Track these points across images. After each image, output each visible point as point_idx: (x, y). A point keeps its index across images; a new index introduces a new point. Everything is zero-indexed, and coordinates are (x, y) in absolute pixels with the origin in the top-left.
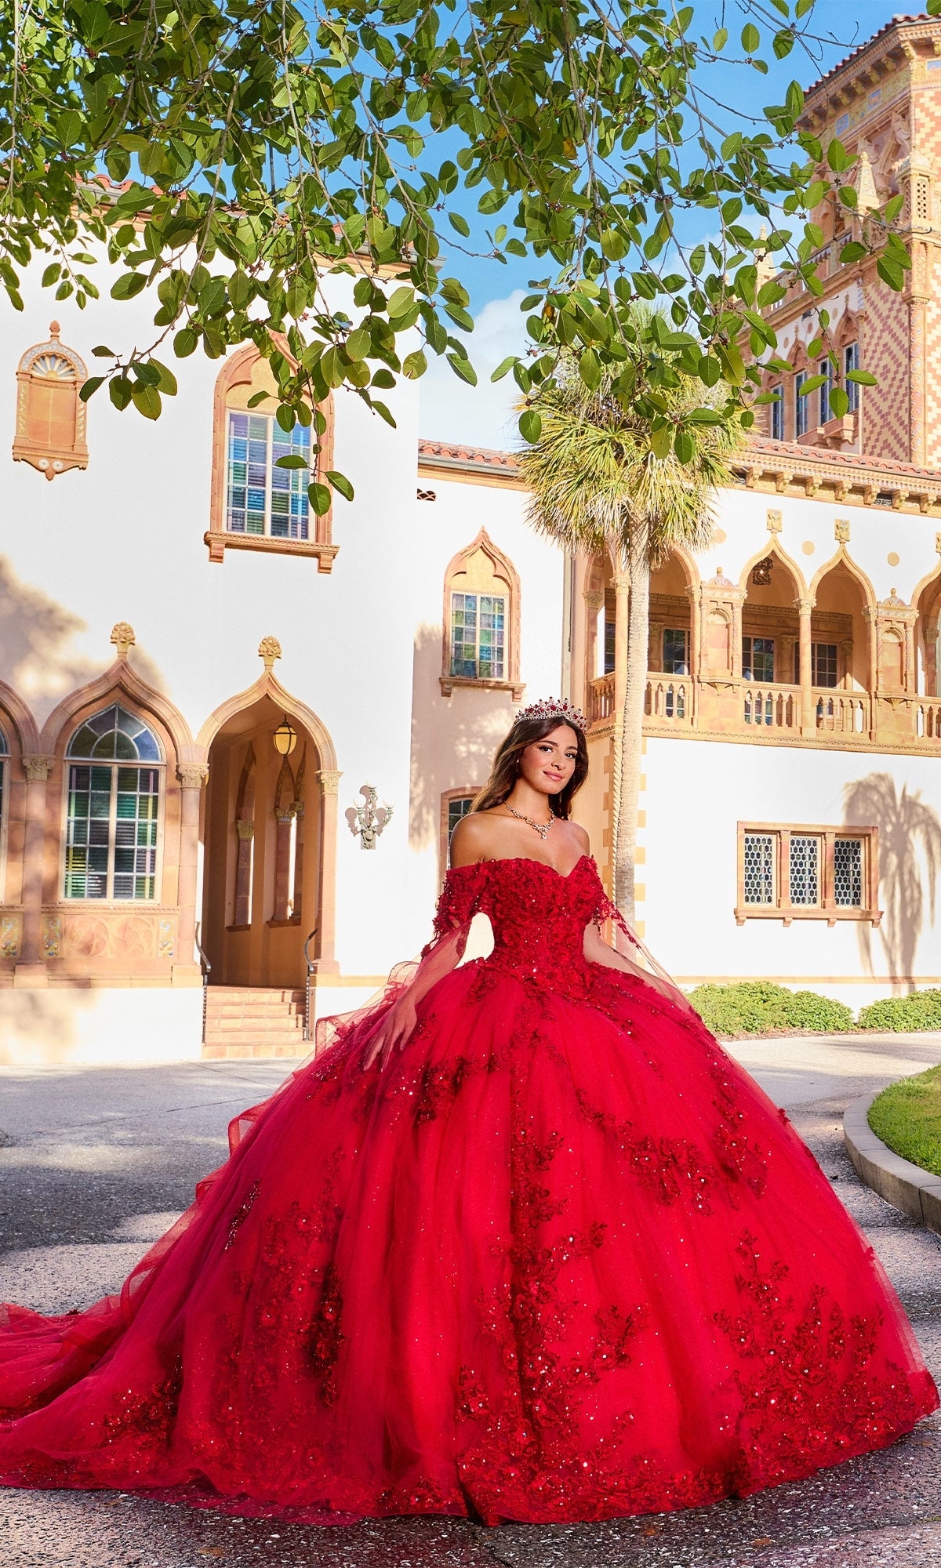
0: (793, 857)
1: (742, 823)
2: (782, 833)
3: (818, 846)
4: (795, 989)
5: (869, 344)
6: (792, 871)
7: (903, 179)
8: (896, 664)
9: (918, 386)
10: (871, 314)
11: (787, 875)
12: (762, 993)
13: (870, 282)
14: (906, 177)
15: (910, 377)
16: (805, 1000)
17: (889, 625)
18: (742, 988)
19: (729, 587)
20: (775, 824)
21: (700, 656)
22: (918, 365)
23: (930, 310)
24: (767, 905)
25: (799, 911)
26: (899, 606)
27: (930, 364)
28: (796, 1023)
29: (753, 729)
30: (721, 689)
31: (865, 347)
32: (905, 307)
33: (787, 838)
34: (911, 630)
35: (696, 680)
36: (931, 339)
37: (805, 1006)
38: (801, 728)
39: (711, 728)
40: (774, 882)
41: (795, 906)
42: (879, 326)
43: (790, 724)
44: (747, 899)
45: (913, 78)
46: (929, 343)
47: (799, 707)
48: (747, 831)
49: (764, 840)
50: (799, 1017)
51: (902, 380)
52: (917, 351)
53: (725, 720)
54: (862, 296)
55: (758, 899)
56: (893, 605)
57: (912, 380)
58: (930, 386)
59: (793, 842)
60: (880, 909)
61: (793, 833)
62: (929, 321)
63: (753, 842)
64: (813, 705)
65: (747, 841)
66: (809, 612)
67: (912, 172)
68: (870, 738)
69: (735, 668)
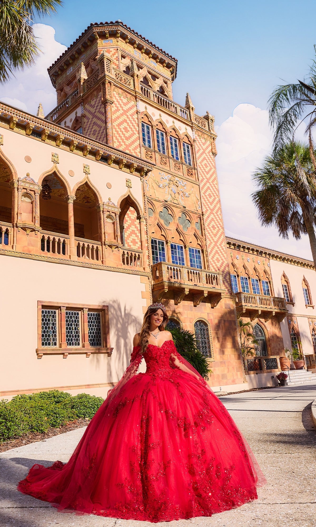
0: (67, 321)
1: (41, 302)
2: (62, 308)
3: (80, 316)
4: (74, 393)
5: (86, 125)
6: (67, 328)
7: (100, 61)
8: (112, 232)
9: (110, 132)
10: (87, 114)
11: (64, 330)
12: (54, 397)
13: (86, 104)
14: (102, 60)
15: (106, 130)
16: (84, 399)
17: (108, 213)
18: (43, 396)
19: (33, 183)
20: (58, 303)
21: (17, 214)
22: (109, 125)
23: (113, 107)
24: (54, 347)
25: (71, 349)
26: (112, 205)
27: (114, 126)
28: (81, 416)
29: (46, 254)
30: (28, 231)
31: (85, 127)
32: (103, 106)
33: (64, 311)
34: (118, 216)
35: (15, 226)
36: (114, 117)
37: (86, 404)
38: (70, 256)
39: (23, 251)
40: (57, 334)
41: (69, 347)
42: (91, 117)
43: (64, 253)
44: (43, 344)
45: (98, 45)
46: (113, 118)
47: (69, 246)
48: (44, 307)
49: (52, 312)
50: (83, 411)
51: (103, 132)
52: (109, 120)
53: (31, 248)
54: (83, 109)
55: (49, 344)
56: (110, 205)
57: (108, 131)
58: (114, 134)
59: (67, 313)
60: (112, 347)
61: (68, 308)
62: (113, 110)
63: (46, 313)
64: (75, 246)
65: (43, 312)
66: (72, 202)
67: (105, 56)
68: (103, 263)
69: (36, 222)
